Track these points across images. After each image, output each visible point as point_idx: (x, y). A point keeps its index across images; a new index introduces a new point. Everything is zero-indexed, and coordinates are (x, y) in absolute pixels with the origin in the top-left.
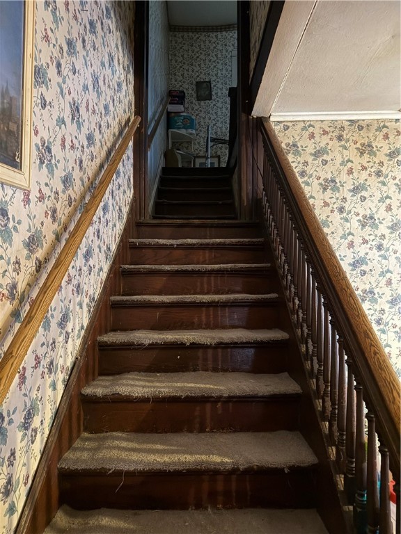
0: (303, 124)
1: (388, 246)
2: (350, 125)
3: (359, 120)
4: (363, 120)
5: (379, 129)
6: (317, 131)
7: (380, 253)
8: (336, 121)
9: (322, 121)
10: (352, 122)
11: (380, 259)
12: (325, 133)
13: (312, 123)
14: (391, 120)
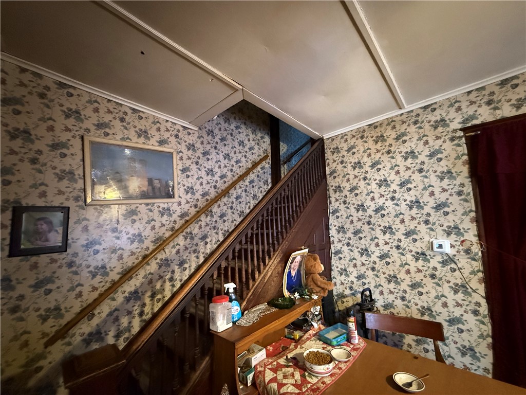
0: (341, 136)
1: (399, 197)
2: (369, 128)
3: (374, 123)
4: (377, 122)
5: (389, 124)
6: (349, 137)
7: (393, 202)
8: (360, 128)
9: (352, 131)
10: (370, 125)
11: (394, 206)
12: (354, 136)
13: (346, 133)
14: (397, 116)
